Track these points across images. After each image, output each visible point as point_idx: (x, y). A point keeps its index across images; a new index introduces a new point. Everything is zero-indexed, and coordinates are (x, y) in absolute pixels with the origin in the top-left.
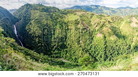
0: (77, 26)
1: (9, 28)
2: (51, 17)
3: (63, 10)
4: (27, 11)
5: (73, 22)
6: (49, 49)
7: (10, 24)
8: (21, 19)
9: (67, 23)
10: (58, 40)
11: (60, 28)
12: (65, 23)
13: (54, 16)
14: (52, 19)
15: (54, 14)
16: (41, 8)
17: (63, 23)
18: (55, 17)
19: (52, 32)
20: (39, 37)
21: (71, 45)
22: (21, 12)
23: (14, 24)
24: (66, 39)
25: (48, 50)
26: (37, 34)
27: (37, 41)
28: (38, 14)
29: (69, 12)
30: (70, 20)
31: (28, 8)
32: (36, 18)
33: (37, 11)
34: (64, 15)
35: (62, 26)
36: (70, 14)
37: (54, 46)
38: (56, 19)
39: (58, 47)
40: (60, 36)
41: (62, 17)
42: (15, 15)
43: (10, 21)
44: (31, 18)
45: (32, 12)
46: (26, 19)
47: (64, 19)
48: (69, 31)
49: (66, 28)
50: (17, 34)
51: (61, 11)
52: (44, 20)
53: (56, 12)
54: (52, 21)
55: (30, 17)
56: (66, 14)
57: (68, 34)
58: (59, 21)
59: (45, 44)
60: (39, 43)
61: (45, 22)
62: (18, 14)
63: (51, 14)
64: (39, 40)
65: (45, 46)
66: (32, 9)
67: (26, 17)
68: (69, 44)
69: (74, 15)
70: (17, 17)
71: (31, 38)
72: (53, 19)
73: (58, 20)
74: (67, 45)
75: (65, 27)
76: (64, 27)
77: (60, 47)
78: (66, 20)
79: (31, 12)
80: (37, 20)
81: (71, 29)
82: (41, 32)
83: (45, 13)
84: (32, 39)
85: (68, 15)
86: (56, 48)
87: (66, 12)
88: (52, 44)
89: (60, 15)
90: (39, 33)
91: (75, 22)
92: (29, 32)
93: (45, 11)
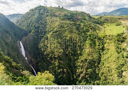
0: (119, 44)
1: (12, 48)
2: (77, 29)
3: (96, 17)
4: (40, 18)
5: (114, 37)
6: (73, 77)
7: (12, 40)
8: (30, 32)
9: (103, 38)
10: (86, 64)
11: (91, 45)
12: (99, 39)
13: (82, 26)
14: (79, 32)
15: (82, 24)
16: (63, 14)
17: (95, 38)
18: (83, 28)
19: (79, 52)
20: (60, 58)
21: (106, 75)
22: (29, 20)
23: (20, 40)
24: (99, 64)
25: (72, 79)
26: (56, 53)
27: (56, 65)
28: (57, 23)
29: (107, 21)
30: (108, 34)
31: (42, 14)
32: (55, 29)
33: (55, 19)
34: (98, 25)
35: (95, 43)
36: (109, 24)
37: (80, 74)
38: (84, 32)
39: (86, 75)
40: (90, 58)
41: (94, 29)
42: (20, 25)
43: (13, 34)
44: (47, 29)
45: (48, 19)
46: (40, 30)
47: (97, 31)
48: (104, 52)
49: (101, 47)
50: (26, 56)
51: (94, 19)
52: (67, 33)
53: (85, 19)
54: (79, 34)
55: (45, 27)
56: (102, 23)
57: (102, 56)
58: (90, 36)
59: (67, 70)
60: (59, 67)
61: (68, 35)
62: (25, 24)
63: (78, 23)
64: (59, 62)
65: (68, 72)
66: (47, 16)
67: (38, 27)
68: (103, 73)
69: (117, 25)
70: (24, 28)
71: (48, 60)
72: (81, 31)
73: (88, 33)
74: (100, 75)
75: (99, 45)
76: (97, 44)
77: (89, 77)
78: (101, 34)
79: (46, 20)
80: (56, 32)
81: (108, 49)
82: (62, 50)
83: (68, 22)
84: (50, 62)
85: (105, 26)
86: (83, 78)
87: (102, 20)
88: (78, 70)
89: (92, 25)
90: (60, 53)
91: (116, 39)
92: (44, 51)
93: (69, 19)
